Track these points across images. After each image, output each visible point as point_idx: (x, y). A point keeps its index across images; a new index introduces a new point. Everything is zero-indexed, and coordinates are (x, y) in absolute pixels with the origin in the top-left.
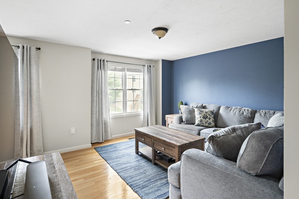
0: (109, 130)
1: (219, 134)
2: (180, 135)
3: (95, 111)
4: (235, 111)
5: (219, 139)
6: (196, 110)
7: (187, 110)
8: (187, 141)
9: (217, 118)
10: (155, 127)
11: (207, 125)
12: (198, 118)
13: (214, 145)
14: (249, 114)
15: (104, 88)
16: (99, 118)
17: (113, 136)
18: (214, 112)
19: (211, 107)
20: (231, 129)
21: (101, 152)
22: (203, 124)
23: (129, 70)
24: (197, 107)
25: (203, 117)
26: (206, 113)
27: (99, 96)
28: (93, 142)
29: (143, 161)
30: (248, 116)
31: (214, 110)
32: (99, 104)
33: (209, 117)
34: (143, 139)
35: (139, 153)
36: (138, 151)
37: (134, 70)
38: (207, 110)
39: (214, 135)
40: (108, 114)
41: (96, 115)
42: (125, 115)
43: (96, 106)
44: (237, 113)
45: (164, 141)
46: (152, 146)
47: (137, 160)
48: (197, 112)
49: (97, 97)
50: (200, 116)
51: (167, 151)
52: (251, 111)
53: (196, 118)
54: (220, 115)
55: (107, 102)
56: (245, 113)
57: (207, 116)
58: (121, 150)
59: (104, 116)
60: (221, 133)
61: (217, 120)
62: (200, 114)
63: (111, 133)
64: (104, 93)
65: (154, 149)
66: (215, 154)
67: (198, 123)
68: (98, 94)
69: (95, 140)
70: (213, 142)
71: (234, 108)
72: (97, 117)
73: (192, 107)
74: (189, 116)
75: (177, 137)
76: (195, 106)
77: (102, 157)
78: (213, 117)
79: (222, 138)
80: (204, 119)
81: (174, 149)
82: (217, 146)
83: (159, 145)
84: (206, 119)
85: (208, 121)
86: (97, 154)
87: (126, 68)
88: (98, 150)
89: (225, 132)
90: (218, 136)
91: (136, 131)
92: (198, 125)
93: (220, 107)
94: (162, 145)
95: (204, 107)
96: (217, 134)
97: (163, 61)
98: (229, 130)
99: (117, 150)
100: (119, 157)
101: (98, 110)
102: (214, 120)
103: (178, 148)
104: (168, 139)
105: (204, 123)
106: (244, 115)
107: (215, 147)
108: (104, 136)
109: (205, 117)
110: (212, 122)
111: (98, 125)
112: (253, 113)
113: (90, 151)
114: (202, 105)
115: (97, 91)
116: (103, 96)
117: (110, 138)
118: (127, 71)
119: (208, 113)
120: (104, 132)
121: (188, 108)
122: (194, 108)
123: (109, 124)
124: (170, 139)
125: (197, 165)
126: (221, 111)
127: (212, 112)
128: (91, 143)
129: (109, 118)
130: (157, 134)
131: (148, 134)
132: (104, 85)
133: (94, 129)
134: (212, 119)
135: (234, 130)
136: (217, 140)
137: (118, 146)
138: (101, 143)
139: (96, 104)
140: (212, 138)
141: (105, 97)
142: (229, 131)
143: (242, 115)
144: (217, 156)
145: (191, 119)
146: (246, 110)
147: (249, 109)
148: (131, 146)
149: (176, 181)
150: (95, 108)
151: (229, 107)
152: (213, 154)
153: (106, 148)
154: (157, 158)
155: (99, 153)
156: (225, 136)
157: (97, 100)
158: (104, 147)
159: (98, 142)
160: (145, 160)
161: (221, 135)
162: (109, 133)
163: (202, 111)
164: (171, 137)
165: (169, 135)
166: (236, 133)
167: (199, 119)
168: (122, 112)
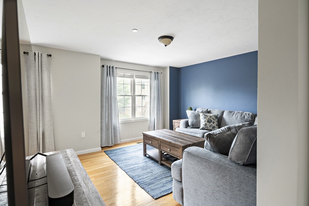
0: (118, 135)
1: (216, 133)
2: (185, 137)
3: (105, 116)
4: (237, 115)
5: (215, 137)
6: (201, 114)
7: (193, 115)
8: (190, 142)
9: (221, 122)
10: (162, 131)
11: (211, 128)
12: (202, 122)
13: (211, 141)
14: (250, 118)
15: (114, 94)
16: (108, 123)
17: (122, 140)
18: (218, 116)
19: (216, 112)
20: (227, 128)
21: (110, 155)
22: (207, 127)
23: (138, 77)
24: (202, 112)
25: (207, 121)
26: (211, 117)
27: (108, 102)
28: (102, 146)
29: (151, 162)
30: (249, 120)
31: (218, 115)
32: (108, 109)
33: (213, 121)
34: (150, 142)
35: (147, 156)
36: (145, 153)
37: (142, 77)
38: (211, 115)
39: (211, 133)
40: (117, 119)
41: (106, 120)
42: (134, 120)
43: (105, 111)
44: (239, 117)
45: (170, 142)
46: (159, 148)
47: (144, 161)
48: (202, 117)
49: (106, 102)
50: (205, 120)
51: (172, 152)
52: (251, 115)
53: (201, 123)
54: (224, 119)
55: (116, 108)
56: (246, 116)
57: (211, 120)
58: (129, 153)
59: (114, 121)
60: (218, 131)
61: (221, 124)
62: (205, 118)
63: (120, 137)
64: (113, 99)
65: (161, 151)
66: (212, 150)
67: (203, 127)
68: (107, 100)
69: (105, 144)
70: (210, 139)
71: (236, 113)
72: (107, 122)
73: (197, 112)
74: (195, 121)
75: (182, 139)
76: (201, 111)
77: (112, 159)
78: (217, 121)
79: (218, 135)
80: (208, 123)
81: (178, 149)
82: (214, 142)
83: (165, 147)
84: (210, 123)
85: (212, 125)
86: (107, 156)
87: (134, 75)
88: (108, 153)
89: (221, 131)
90: (215, 133)
91: (144, 135)
92: (203, 129)
93: (224, 111)
94: (168, 146)
95: (209, 112)
96: (214, 133)
97: (171, 68)
98: (225, 128)
99: (126, 153)
100: (128, 159)
101: (107, 115)
102: (217, 123)
103: (182, 148)
104: (173, 140)
105: (209, 126)
106: (245, 119)
107: (212, 143)
108: (113, 140)
109: (209, 121)
110: (216, 126)
111: (108, 129)
112: (253, 116)
113: (100, 154)
114: (207, 110)
115: (106, 97)
116: (112, 102)
117: (119, 142)
118: (136, 77)
119: (212, 117)
120: (113, 136)
121: (193, 113)
122: (199, 113)
123: (118, 128)
124: (175, 141)
125: (196, 159)
126: (225, 116)
127: (216, 117)
128: (101, 147)
129: (118, 123)
130: (164, 137)
131: (155, 137)
132: (114, 91)
133: (104, 133)
134: (216, 123)
135: (229, 129)
136: (214, 137)
137: (127, 150)
138: (111, 147)
139: (106, 110)
140: (209, 135)
141: (114, 102)
142: (225, 130)
143: (243, 119)
144: (214, 152)
145: (196, 124)
146: (247, 114)
147: (250, 113)
148: (139, 150)
149: (178, 175)
150: (105, 113)
151: (232, 112)
152: (210, 150)
153: (115, 152)
154: (163, 159)
155: (109, 155)
156: (220, 134)
157: (106, 105)
158: (114, 150)
159: (108, 146)
160: (152, 161)
161: (217, 133)
162: (118, 137)
163: (206, 116)
164: (176, 139)
165: (175, 137)
166: (231, 131)
167: (204, 123)
168: (131, 117)
